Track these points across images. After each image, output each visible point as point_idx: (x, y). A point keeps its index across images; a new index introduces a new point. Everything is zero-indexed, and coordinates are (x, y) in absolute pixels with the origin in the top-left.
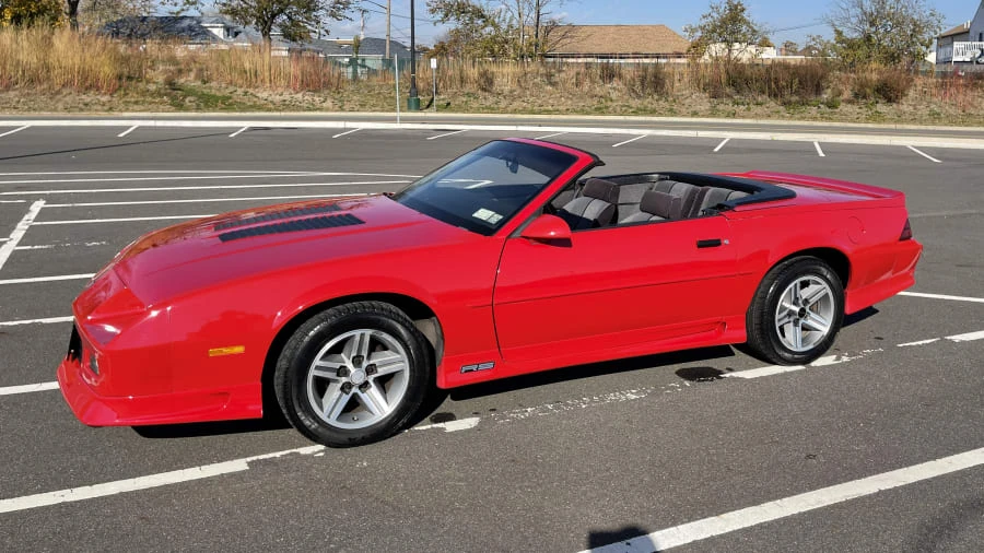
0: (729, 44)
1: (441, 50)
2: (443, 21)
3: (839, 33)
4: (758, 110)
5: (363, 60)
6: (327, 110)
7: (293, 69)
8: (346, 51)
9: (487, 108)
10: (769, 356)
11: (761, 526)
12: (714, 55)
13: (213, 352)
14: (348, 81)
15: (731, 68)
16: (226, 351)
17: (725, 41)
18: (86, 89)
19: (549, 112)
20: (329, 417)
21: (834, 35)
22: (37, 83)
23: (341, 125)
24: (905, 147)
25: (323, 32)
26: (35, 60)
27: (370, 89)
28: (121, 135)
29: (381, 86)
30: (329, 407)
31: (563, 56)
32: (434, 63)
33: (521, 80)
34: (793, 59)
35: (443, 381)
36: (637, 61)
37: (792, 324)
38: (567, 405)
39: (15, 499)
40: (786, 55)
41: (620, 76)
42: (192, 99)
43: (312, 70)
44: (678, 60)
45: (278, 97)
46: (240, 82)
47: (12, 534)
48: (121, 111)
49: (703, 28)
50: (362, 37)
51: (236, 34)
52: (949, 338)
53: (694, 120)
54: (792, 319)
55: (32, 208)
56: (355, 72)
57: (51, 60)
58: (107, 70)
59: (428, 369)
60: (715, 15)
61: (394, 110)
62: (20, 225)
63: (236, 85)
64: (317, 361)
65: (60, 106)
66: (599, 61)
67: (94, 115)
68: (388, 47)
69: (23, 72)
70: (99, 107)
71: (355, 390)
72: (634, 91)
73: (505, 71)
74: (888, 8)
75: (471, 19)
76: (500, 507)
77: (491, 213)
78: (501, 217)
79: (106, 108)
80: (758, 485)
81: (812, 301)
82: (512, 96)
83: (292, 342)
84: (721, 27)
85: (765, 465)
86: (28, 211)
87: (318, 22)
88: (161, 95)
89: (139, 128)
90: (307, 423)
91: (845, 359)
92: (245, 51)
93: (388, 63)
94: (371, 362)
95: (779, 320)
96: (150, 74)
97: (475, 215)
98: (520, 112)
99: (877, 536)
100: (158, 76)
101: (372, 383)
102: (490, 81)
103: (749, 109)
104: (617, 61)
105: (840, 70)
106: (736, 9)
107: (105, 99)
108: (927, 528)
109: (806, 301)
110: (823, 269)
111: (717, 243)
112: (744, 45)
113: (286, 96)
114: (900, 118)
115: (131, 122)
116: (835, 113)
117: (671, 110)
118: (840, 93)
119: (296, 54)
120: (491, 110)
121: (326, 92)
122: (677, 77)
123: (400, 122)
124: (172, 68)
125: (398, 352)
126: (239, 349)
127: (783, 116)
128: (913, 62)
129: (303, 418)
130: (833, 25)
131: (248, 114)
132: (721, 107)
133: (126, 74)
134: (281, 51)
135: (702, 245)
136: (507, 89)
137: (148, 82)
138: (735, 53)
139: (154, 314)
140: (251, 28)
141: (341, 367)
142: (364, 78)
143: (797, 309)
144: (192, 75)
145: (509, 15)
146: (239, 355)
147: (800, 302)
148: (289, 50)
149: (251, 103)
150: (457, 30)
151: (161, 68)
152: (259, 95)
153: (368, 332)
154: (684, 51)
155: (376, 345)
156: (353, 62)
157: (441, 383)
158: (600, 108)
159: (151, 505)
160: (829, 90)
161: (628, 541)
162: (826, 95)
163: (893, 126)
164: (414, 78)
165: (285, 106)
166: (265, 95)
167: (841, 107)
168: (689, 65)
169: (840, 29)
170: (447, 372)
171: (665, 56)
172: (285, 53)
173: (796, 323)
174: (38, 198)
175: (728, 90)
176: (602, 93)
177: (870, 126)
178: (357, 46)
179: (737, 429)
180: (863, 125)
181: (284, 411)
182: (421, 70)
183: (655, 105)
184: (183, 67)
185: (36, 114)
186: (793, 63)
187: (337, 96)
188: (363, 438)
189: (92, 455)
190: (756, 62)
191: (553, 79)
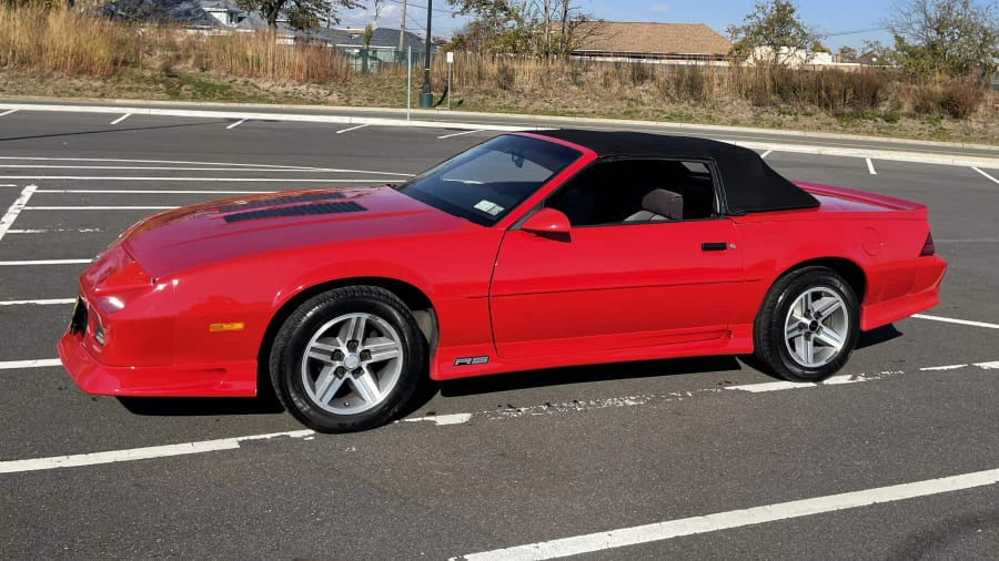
0: (776, 47)
1: (460, 44)
2: (462, 13)
3: (900, 40)
4: (807, 121)
5: (375, 52)
6: (333, 104)
7: (298, 58)
8: (356, 41)
9: (505, 107)
10: (779, 370)
11: (746, 527)
12: (759, 58)
13: (214, 327)
14: (356, 74)
15: (775, 72)
16: (227, 327)
17: (772, 44)
18: (79, 73)
19: (572, 114)
20: (321, 400)
21: (894, 42)
22: (27, 65)
23: (346, 120)
24: (970, 168)
25: (332, 20)
26: (27, 41)
27: (380, 82)
28: (114, 123)
29: (391, 80)
30: (322, 392)
31: (591, 54)
32: (450, 57)
33: (544, 79)
34: (848, 67)
35: (436, 373)
36: (672, 62)
37: (803, 337)
38: (561, 407)
39: (14, 462)
40: (842, 62)
41: (653, 79)
42: (189, 87)
43: (319, 62)
44: (718, 63)
45: (280, 88)
46: (241, 70)
47: (11, 491)
48: (113, 97)
49: (747, 29)
50: (374, 28)
51: (240, 19)
52: (977, 365)
53: (734, 129)
54: (803, 332)
55: (23, 192)
56: (365, 65)
57: (44, 42)
58: (102, 53)
59: (421, 357)
60: (761, 16)
61: (405, 107)
62: (11, 209)
63: (236, 74)
64: (313, 343)
65: (50, 90)
66: (631, 60)
67: (84, 100)
68: (401, 39)
69: (14, 52)
70: (92, 93)
71: (348, 375)
72: (668, 95)
73: (527, 68)
74: (955, 14)
75: (494, 12)
76: (486, 495)
77: (493, 205)
78: (502, 209)
79: (98, 94)
80: (749, 491)
81: (825, 314)
82: (533, 96)
83: (289, 322)
84: (766, 29)
85: (759, 473)
86: (19, 195)
87: (328, 10)
88: (156, 82)
89: (133, 116)
90: (299, 405)
91: (861, 379)
92: (248, 37)
93: (401, 56)
94: (366, 347)
95: (789, 333)
96: (148, 59)
97: (477, 206)
98: (542, 113)
99: (864, 543)
100: (155, 61)
101: (365, 370)
102: (510, 79)
103: (796, 120)
104: (650, 61)
105: (900, 81)
106: (784, 10)
107: (98, 84)
108: (917, 539)
109: (818, 314)
110: (837, 281)
111: (722, 247)
112: (793, 49)
113: (289, 88)
114: (967, 136)
115: (124, 110)
116: (895, 128)
117: (709, 117)
118: (900, 106)
119: (302, 43)
120: (510, 109)
121: (333, 84)
122: (716, 82)
123: (410, 119)
124: (170, 54)
125: (392, 339)
126: (239, 326)
127: (835, 129)
128: (984, 74)
129: (295, 399)
130: (894, 31)
131: (247, 105)
132: (765, 116)
133: (122, 58)
134: (287, 39)
135: (707, 248)
136: (527, 88)
137: (144, 68)
138: (782, 58)
139: (161, 287)
140: (256, 15)
141: (336, 350)
142: (374, 71)
143: (808, 322)
144: (191, 62)
145: (534, 8)
146: (238, 332)
147: (812, 315)
148: (295, 39)
149: (251, 94)
150: (477, 23)
151: (158, 53)
152: (260, 85)
153: (365, 316)
154: (726, 53)
155: (372, 331)
156: (363, 54)
157: (435, 375)
158: (629, 112)
159: (144, 473)
160: (888, 103)
161: (610, 532)
162: (884, 108)
163: (959, 145)
164: (427, 73)
165: (288, 98)
166: (267, 85)
167: (900, 121)
168: (730, 68)
169: (901, 35)
170: (441, 361)
171: (706, 58)
172: (291, 42)
173: (807, 337)
174: (29, 183)
175: (773, 98)
176: (633, 96)
177: (933, 143)
178: (369, 36)
179: (736, 439)
180: (924, 143)
181: (277, 391)
182: (436, 62)
183: (691, 111)
184: (181, 52)
185: (24, 98)
186: (847, 70)
187: (344, 90)
188: (353, 424)
189: (88, 427)
190: (806, 68)
191: (579, 79)
